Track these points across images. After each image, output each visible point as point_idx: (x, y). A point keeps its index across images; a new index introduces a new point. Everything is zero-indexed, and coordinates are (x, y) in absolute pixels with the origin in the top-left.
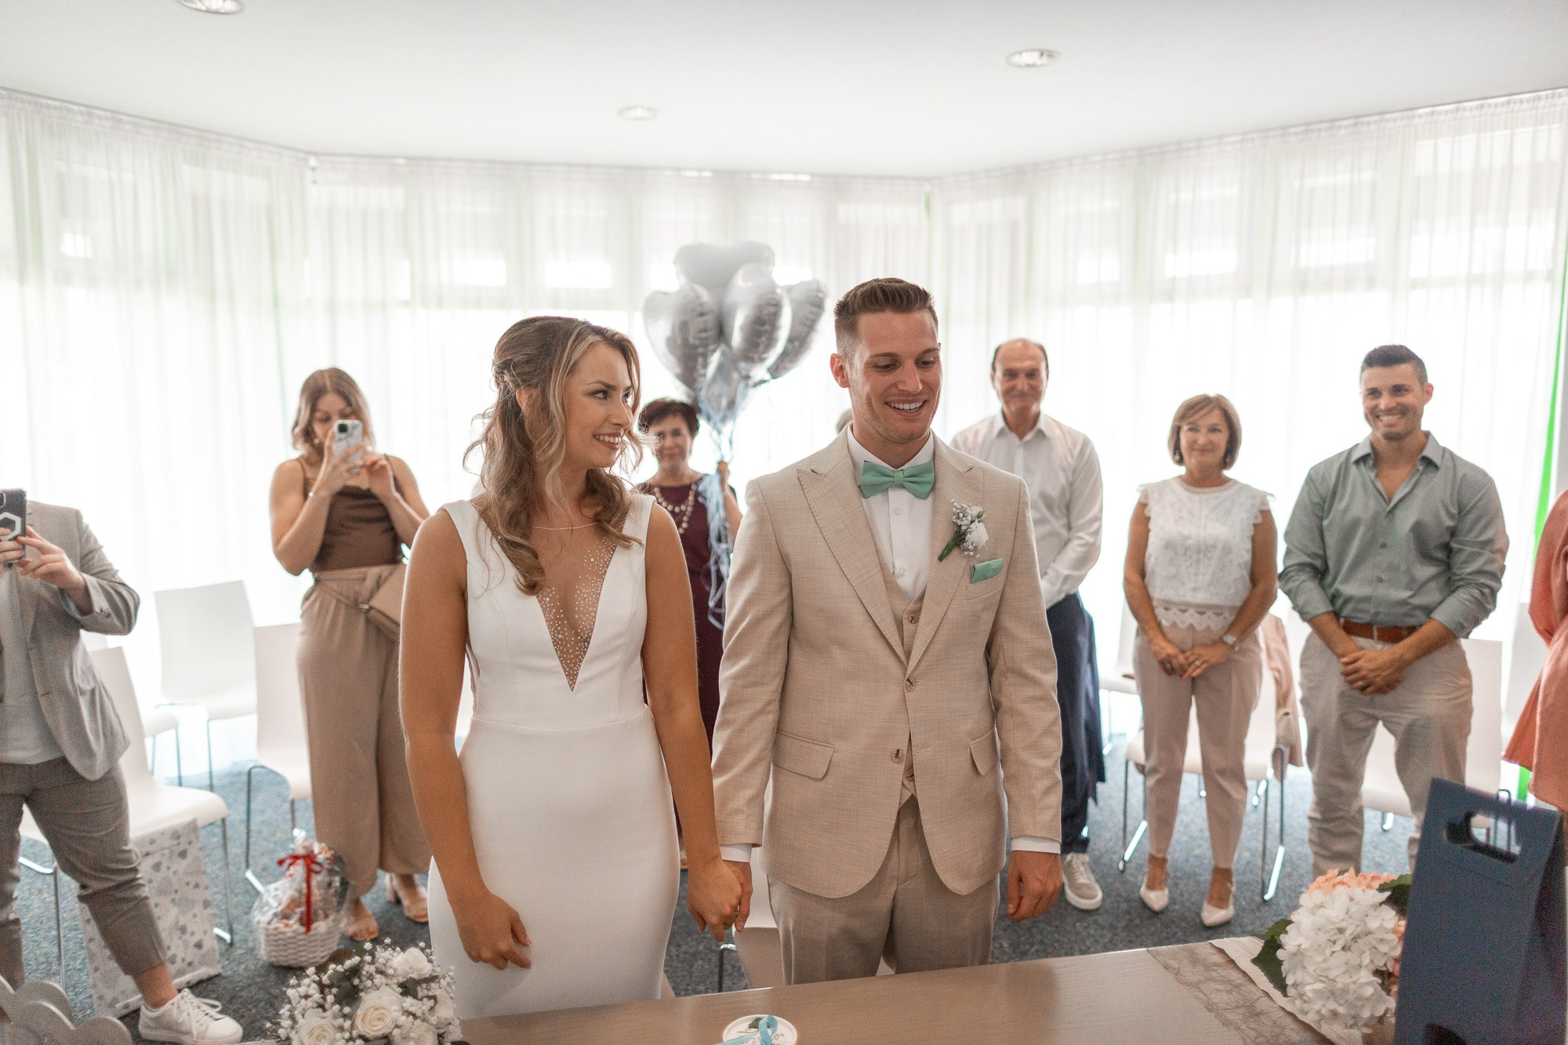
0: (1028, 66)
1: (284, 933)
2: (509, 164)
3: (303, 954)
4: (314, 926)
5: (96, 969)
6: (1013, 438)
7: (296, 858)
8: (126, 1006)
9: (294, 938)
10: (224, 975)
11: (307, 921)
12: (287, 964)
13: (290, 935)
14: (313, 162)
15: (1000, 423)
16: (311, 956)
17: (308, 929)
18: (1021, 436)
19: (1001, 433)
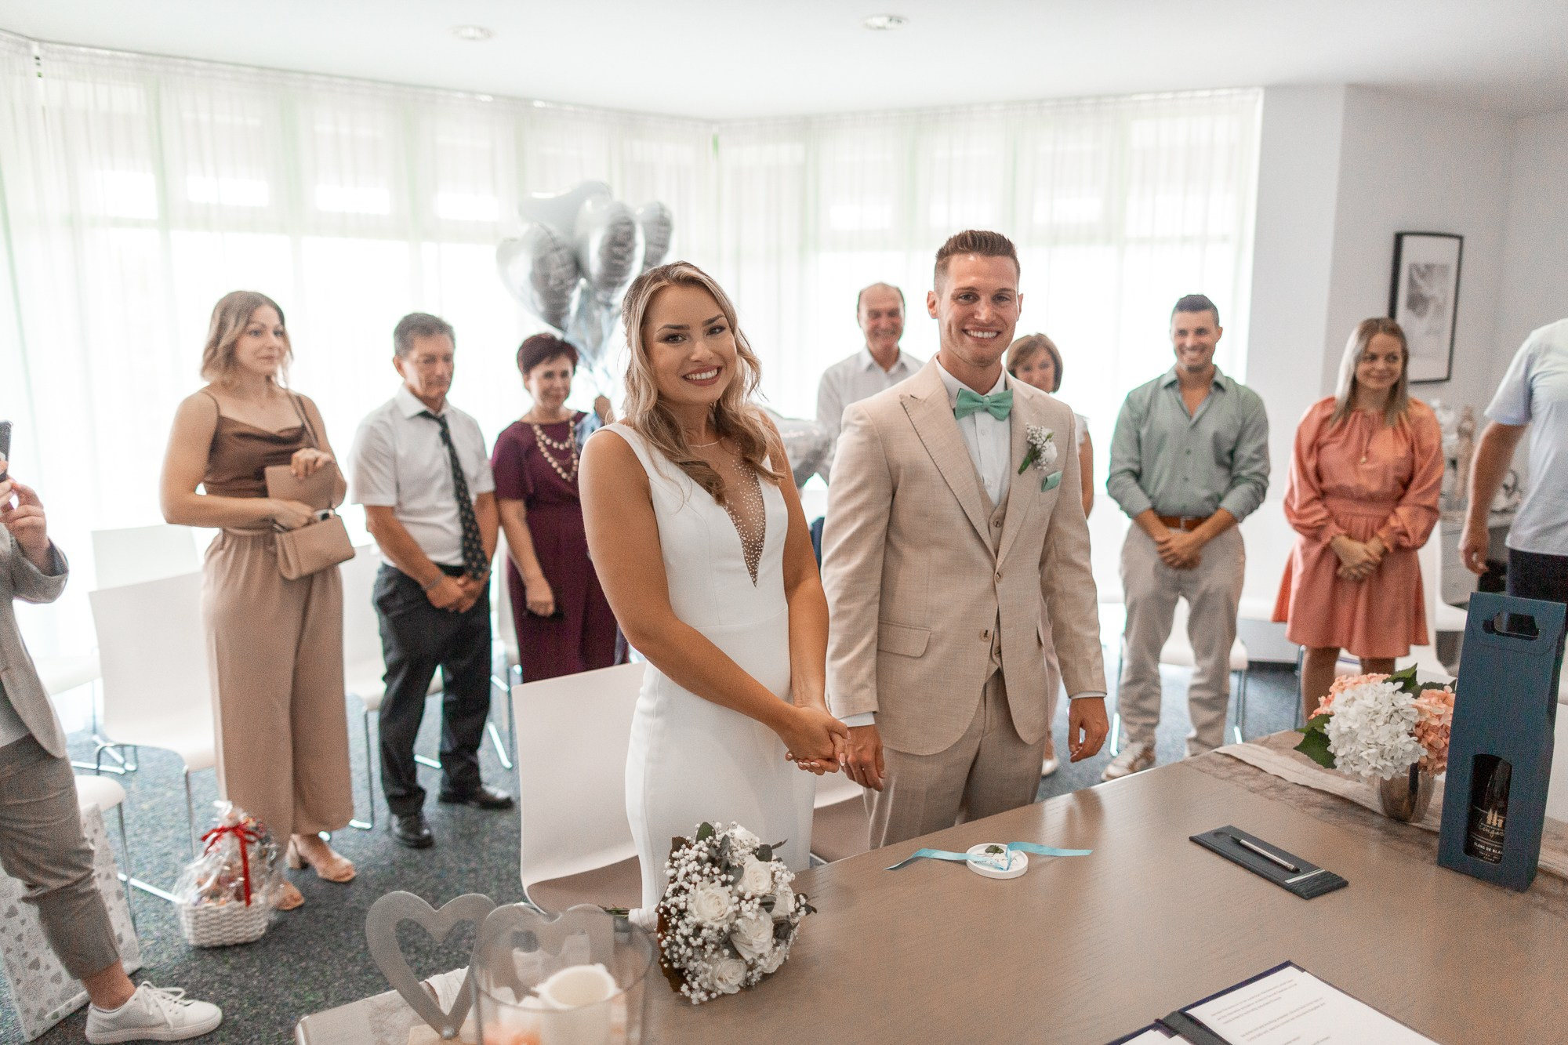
0: (879, 28)
1: (218, 911)
2: (284, 72)
3: (240, 929)
4: (253, 897)
5: (18, 981)
6: (881, 371)
7: (223, 830)
8: (56, 1016)
9: (229, 914)
10: (148, 967)
11: (245, 893)
12: (220, 943)
13: (225, 912)
14: (36, 50)
15: (867, 359)
16: (251, 929)
17: (249, 902)
18: (887, 369)
19: (870, 367)
